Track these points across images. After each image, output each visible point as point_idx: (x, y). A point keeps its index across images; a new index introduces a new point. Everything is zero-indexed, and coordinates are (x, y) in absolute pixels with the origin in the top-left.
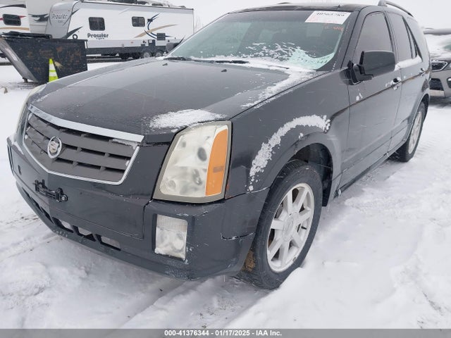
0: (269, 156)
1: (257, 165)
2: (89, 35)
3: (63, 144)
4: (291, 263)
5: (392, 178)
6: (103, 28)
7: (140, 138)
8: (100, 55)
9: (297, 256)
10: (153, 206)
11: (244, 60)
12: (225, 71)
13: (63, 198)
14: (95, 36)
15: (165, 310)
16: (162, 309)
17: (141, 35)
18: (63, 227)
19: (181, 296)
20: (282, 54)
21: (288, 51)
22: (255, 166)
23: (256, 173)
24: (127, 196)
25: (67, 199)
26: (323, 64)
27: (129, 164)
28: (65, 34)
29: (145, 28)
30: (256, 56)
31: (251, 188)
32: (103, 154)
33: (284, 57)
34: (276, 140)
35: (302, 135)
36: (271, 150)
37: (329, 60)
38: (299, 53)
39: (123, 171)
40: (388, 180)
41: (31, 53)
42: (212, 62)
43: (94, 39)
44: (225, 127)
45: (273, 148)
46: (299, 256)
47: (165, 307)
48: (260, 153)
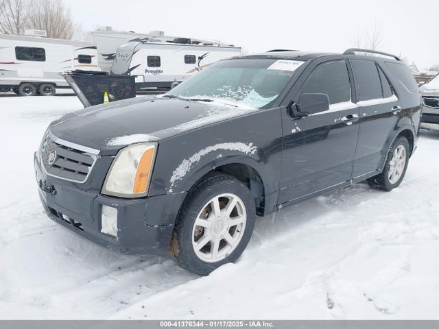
0: (188, 169)
1: (177, 174)
2: (146, 71)
3: (57, 155)
4: (223, 257)
5: (363, 203)
6: (159, 65)
7: (97, 152)
8: (156, 88)
9: (229, 253)
10: (100, 198)
11: (210, 99)
12: (188, 107)
13: (53, 192)
14: (151, 72)
15: (115, 280)
16: (112, 279)
17: (192, 71)
18: (63, 219)
19: (130, 272)
20: (240, 94)
21: (244, 93)
22: (175, 175)
23: (176, 181)
24: (86, 190)
25: (56, 193)
26: (266, 103)
27: (90, 169)
28: (127, 70)
29: (196, 65)
30: (222, 96)
31: (171, 191)
32: (77, 162)
33: (241, 97)
34: (196, 157)
35: (221, 156)
36: (190, 165)
37: (270, 101)
38: (253, 94)
39: (86, 174)
40: (359, 205)
41: (91, 87)
42: (188, 100)
43: (150, 74)
44: (153, 147)
45: (192, 164)
46: (231, 254)
47: (116, 277)
48: (181, 166)
